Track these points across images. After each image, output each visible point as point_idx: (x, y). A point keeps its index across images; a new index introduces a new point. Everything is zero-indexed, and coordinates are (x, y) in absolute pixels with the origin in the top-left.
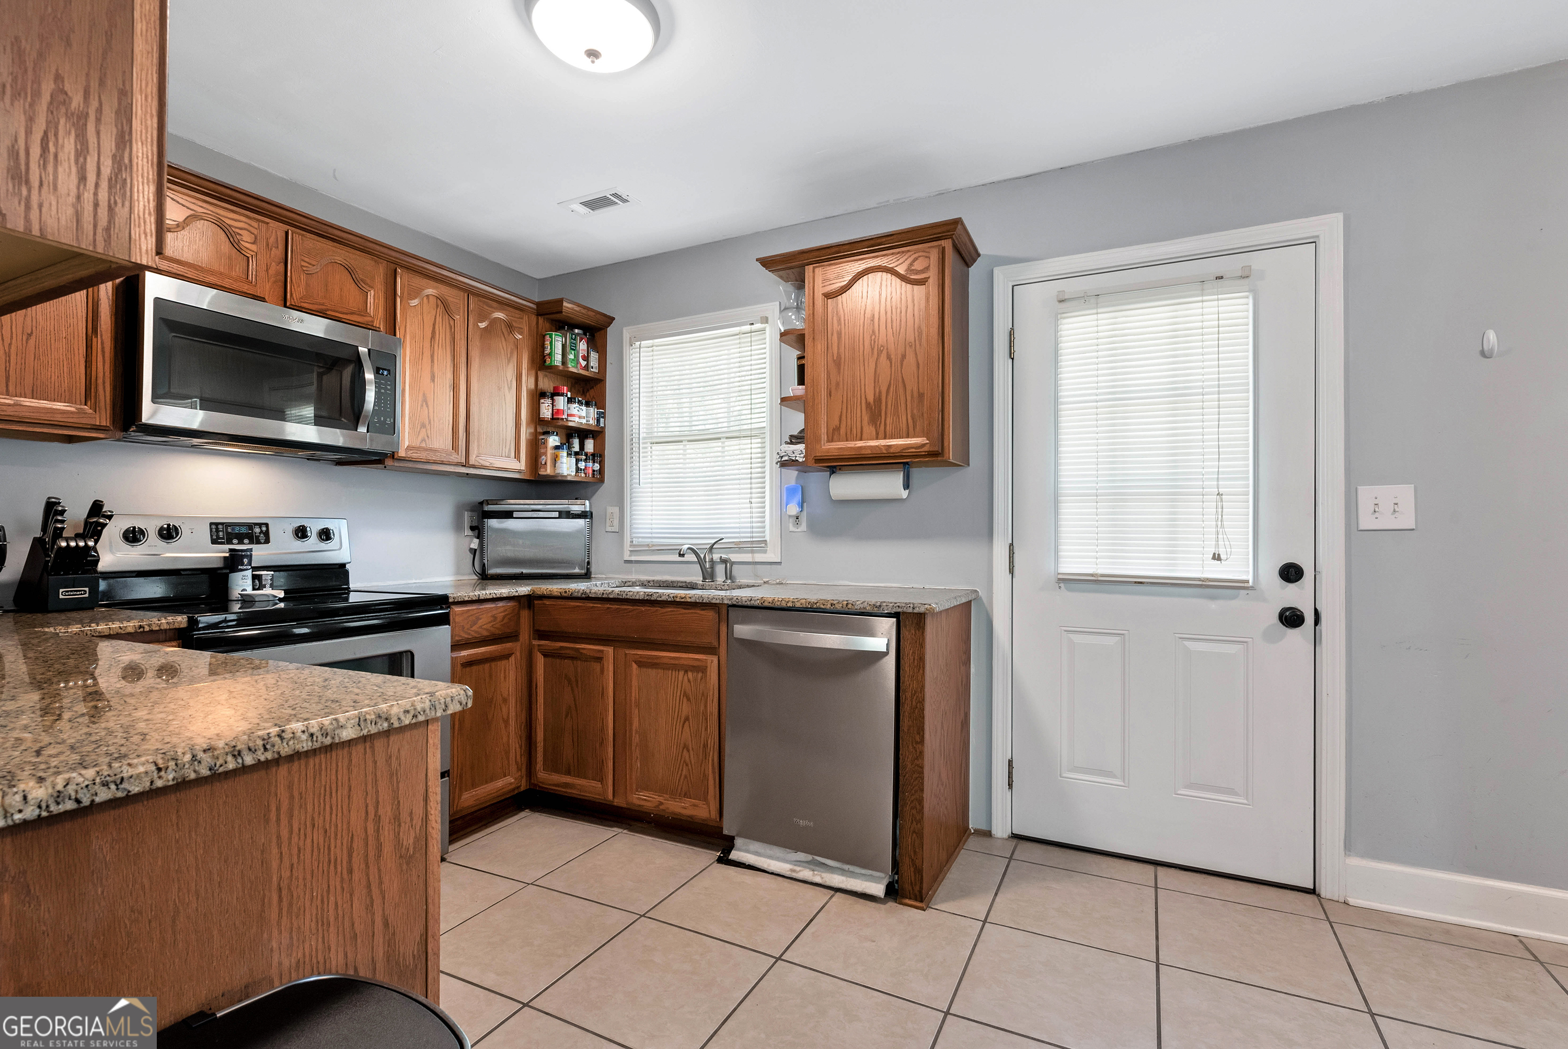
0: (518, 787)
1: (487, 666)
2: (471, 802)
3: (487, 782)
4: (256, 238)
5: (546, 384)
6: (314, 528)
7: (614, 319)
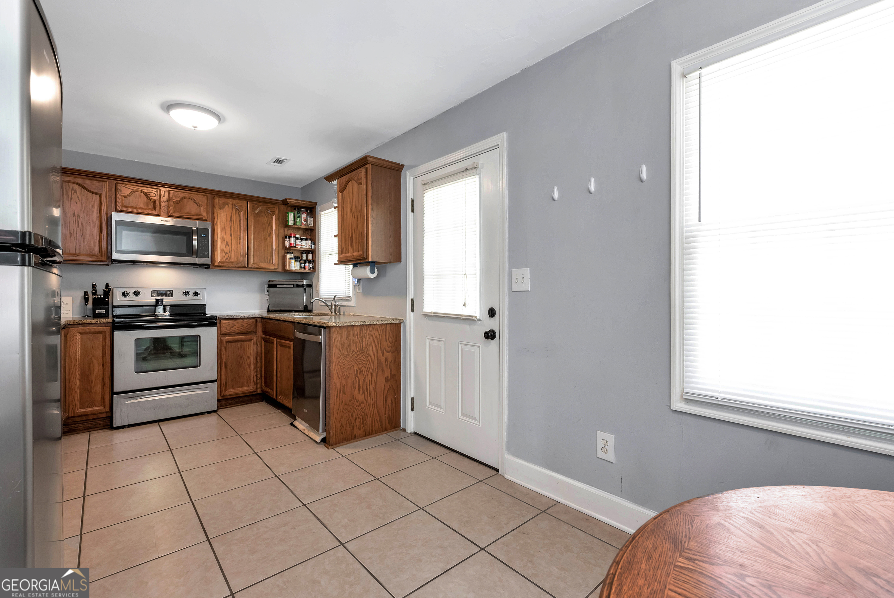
0: (256, 391)
1: (239, 343)
2: (231, 393)
3: (239, 387)
4: (155, 195)
5: (288, 232)
6: (191, 292)
7: (317, 203)
